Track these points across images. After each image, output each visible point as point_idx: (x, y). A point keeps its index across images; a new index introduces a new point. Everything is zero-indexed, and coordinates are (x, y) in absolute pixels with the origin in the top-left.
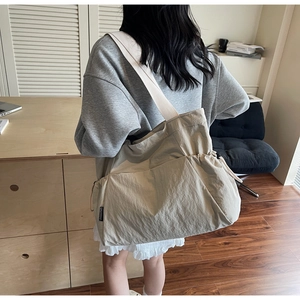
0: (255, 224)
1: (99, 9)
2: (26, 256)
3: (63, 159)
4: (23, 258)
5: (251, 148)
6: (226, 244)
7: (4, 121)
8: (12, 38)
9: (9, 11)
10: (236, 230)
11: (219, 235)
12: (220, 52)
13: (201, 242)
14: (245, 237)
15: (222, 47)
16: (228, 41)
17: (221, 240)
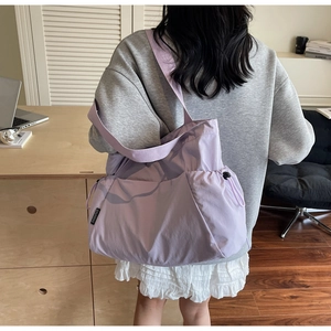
2: (44, 291)
3: (87, 179)
4: (40, 293)
6: (292, 297)
7: (26, 133)
8: (45, 38)
10: (308, 280)
11: (285, 286)
12: (297, 53)
13: (260, 293)
14: (319, 290)
15: (300, 46)
16: (307, 39)
17: (287, 293)
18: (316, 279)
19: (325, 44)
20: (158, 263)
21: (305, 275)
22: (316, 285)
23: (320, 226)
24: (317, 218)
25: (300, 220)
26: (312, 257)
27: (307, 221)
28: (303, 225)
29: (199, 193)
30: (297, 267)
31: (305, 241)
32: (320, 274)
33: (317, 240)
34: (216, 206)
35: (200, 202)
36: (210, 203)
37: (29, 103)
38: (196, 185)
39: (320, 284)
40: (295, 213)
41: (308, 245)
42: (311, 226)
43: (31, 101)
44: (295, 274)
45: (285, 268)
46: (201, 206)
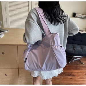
0: (82, 73)
1: (35, 3)
2: (6, 75)
3: (18, 45)
5: (82, 48)
6: (71, 78)
7: (3, 34)
8: (9, 11)
9: (8, 3)
10: (75, 74)
11: (69, 75)
12: (73, 17)
13: (62, 77)
14: (78, 77)
15: (74, 15)
16: (76, 13)
17: (69, 77)
18: (77, 74)
19: (80, 15)
20: (44, 71)
21: (74, 73)
22: (77, 75)
23: (79, 61)
24: (78, 59)
25: (74, 59)
26: (76, 68)
27: (75, 59)
28: (74, 60)
29: (55, 51)
30: (72, 71)
31: (74, 64)
32: (78, 73)
33: (78, 64)
34: (59, 54)
35: (55, 54)
36: (58, 54)
37: (4, 27)
38: (54, 49)
39: (78, 75)
40: (72, 57)
41: (75, 65)
42: (76, 61)
43: (5, 26)
44: (72, 73)
45: (69, 71)
46: (56, 55)
